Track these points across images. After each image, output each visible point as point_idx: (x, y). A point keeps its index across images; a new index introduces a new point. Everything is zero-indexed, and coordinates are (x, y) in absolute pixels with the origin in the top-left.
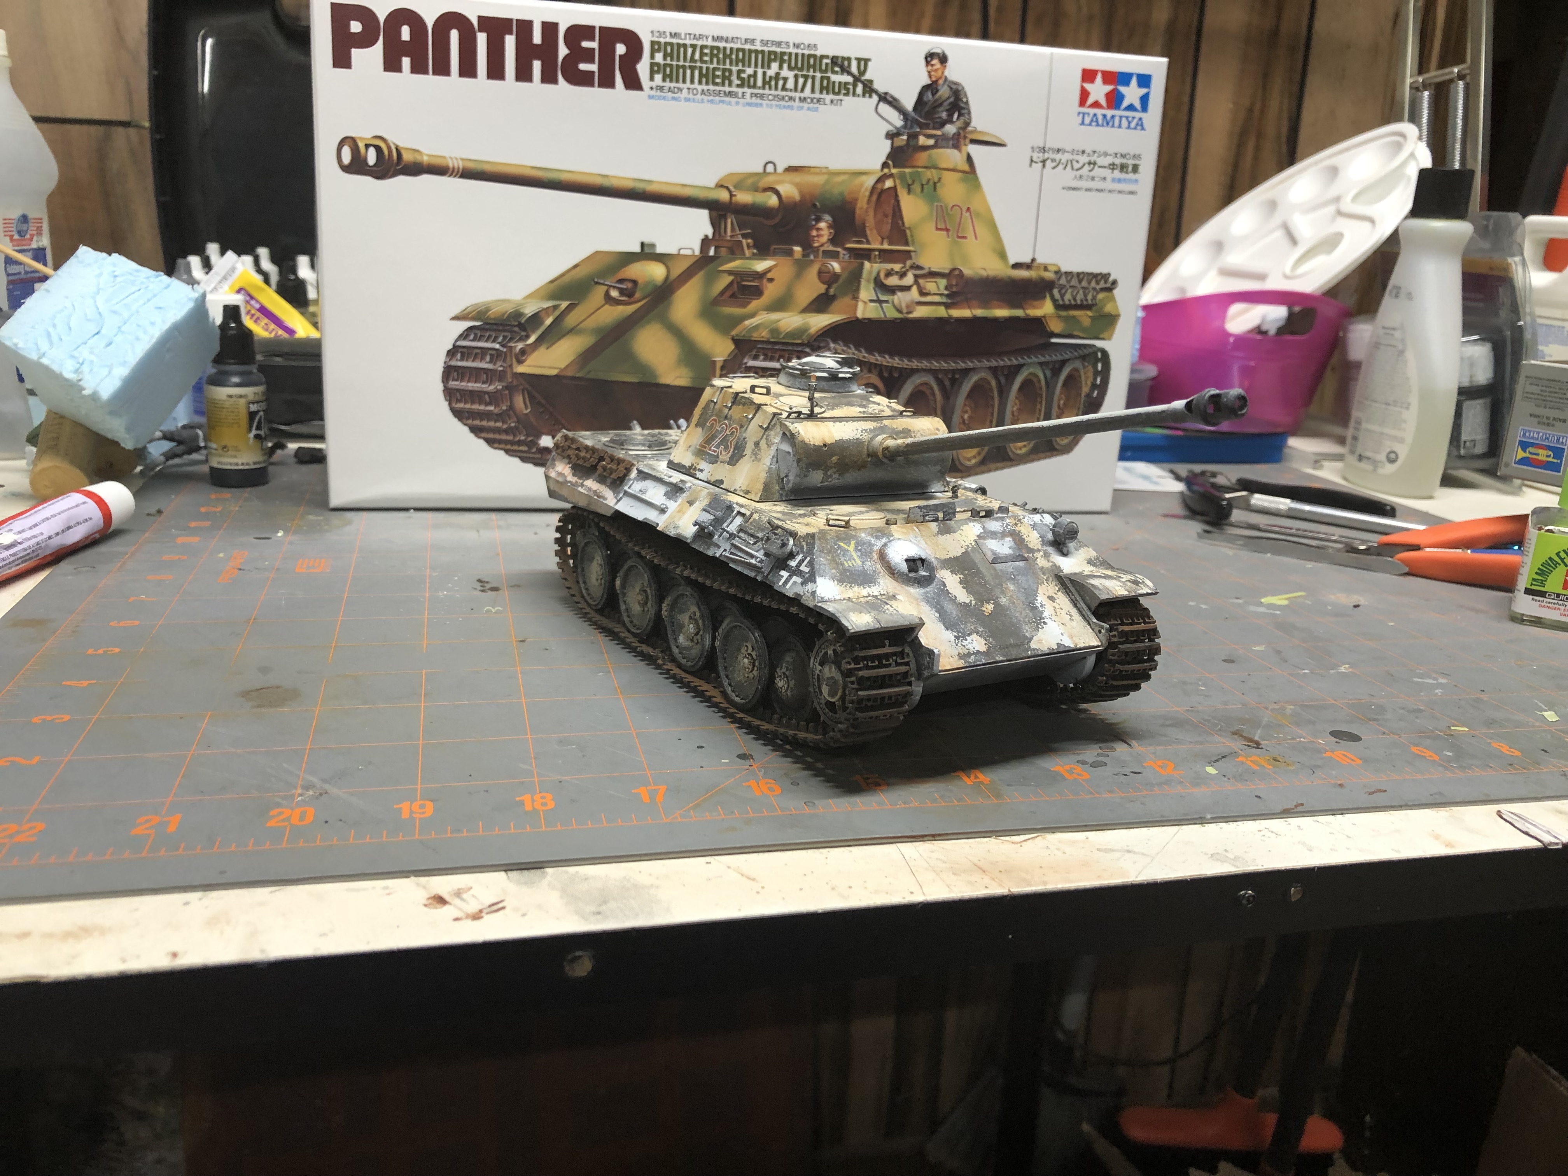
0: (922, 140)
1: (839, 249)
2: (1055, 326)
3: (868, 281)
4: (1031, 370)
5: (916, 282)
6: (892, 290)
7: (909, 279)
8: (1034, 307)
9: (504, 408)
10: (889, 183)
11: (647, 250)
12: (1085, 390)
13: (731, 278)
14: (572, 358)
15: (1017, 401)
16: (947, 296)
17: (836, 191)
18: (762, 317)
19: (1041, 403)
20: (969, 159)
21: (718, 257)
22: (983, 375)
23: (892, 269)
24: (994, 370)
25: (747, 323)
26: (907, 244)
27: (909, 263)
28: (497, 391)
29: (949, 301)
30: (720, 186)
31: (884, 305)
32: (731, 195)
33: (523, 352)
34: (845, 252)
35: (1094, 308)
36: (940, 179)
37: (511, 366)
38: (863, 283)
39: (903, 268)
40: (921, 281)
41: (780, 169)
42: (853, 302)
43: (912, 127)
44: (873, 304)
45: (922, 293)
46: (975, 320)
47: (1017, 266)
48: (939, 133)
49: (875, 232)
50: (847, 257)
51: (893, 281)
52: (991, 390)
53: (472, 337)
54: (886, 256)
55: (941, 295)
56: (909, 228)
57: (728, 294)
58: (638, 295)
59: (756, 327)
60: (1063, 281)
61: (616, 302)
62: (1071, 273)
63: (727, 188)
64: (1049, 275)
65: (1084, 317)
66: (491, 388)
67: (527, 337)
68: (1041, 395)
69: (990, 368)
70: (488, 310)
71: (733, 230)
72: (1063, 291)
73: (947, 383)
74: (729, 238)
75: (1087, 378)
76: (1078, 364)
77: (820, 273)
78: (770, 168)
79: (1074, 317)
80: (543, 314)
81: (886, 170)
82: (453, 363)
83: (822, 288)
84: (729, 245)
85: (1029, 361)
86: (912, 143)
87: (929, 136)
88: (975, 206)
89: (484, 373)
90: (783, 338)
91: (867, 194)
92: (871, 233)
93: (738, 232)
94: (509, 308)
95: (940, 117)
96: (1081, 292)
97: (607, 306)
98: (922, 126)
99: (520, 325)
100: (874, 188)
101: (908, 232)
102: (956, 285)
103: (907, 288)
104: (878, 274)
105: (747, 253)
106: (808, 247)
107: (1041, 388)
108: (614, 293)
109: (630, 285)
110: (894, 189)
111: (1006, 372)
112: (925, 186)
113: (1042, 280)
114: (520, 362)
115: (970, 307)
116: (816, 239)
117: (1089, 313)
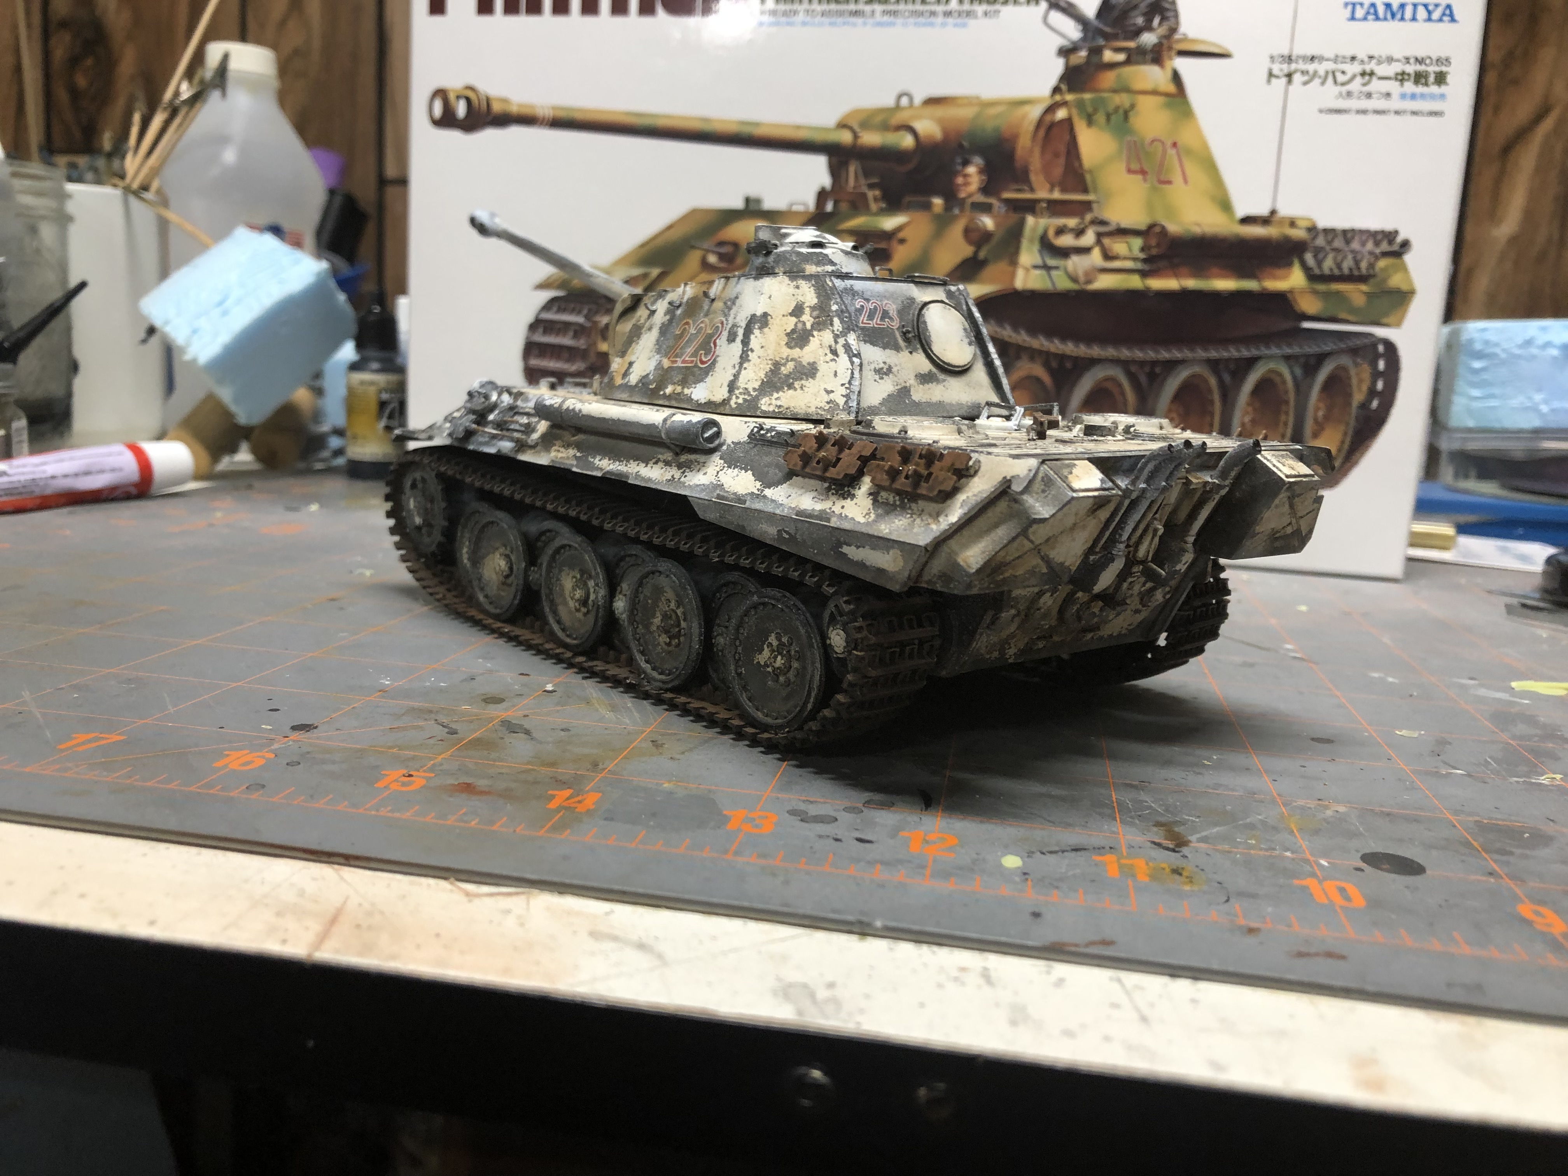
0: (1108, 56)
1: (993, 201)
2: (1308, 304)
3: (1031, 241)
5: (1099, 242)
7: (1089, 238)
8: (1275, 278)
10: (1061, 114)
12: (1358, 397)
16: (1145, 261)
17: (990, 125)
19: (1287, 413)
20: (1176, 78)
21: (838, 213)
23: (1065, 226)
24: (1214, 365)
26: (1085, 190)
27: (1088, 217)
28: (580, 373)
29: (1147, 267)
30: (842, 125)
31: (1054, 273)
32: (856, 136)
33: (607, 326)
34: (1000, 204)
35: (1372, 281)
36: (1133, 106)
37: (595, 343)
38: (1025, 243)
39: (1080, 224)
40: (1106, 241)
41: (918, 100)
42: (1010, 269)
43: (1093, 38)
44: (1038, 272)
45: (1107, 256)
46: (1185, 294)
47: (1247, 220)
48: (1132, 44)
49: (1041, 178)
50: (1003, 209)
51: (1066, 240)
53: (554, 309)
54: (1056, 208)
55: (1135, 259)
56: (1090, 172)
60: (1320, 241)
61: (714, 270)
62: (1333, 231)
63: (851, 129)
64: (1298, 234)
65: (1356, 293)
66: (574, 369)
68: (1287, 402)
69: (1208, 361)
71: (856, 177)
72: (1321, 256)
73: (1143, 379)
74: (851, 190)
75: (1361, 381)
76: (1345, 360)
77: (967, 232)
78: (904, 101)
79: (1338, 293)
81: (1058, 98)
82: (534, 339)
83: (968, 251)
84: (852, 197)
85: (1267, 352)
86: (1095, 59)
87: (1118, 50)
88: (1186, 138)
89: (567, 351)
91: (1031, 128)
92: (1036, 178)
93: (863, 181)
95: (1135, 24)
96: (1350, 257)
97: (704, 275)
98: (1107, 37)
100: (1040, 122)
101: (1088, 177)
102: (1157, 246)
103: (1085, 251)
104: (1046, 231)
105: (874, 207)
106: (951, 197)
107: (1286, 392)
108: (712, 259)
109: (729, 248)
110: (1068, 122)
111: (1232, 366)
112: (1113, 118)
113: (1287, 239)
114: (605, 339)
115: (1177, 276)
116: (963, 188)
117: (1364, 288)
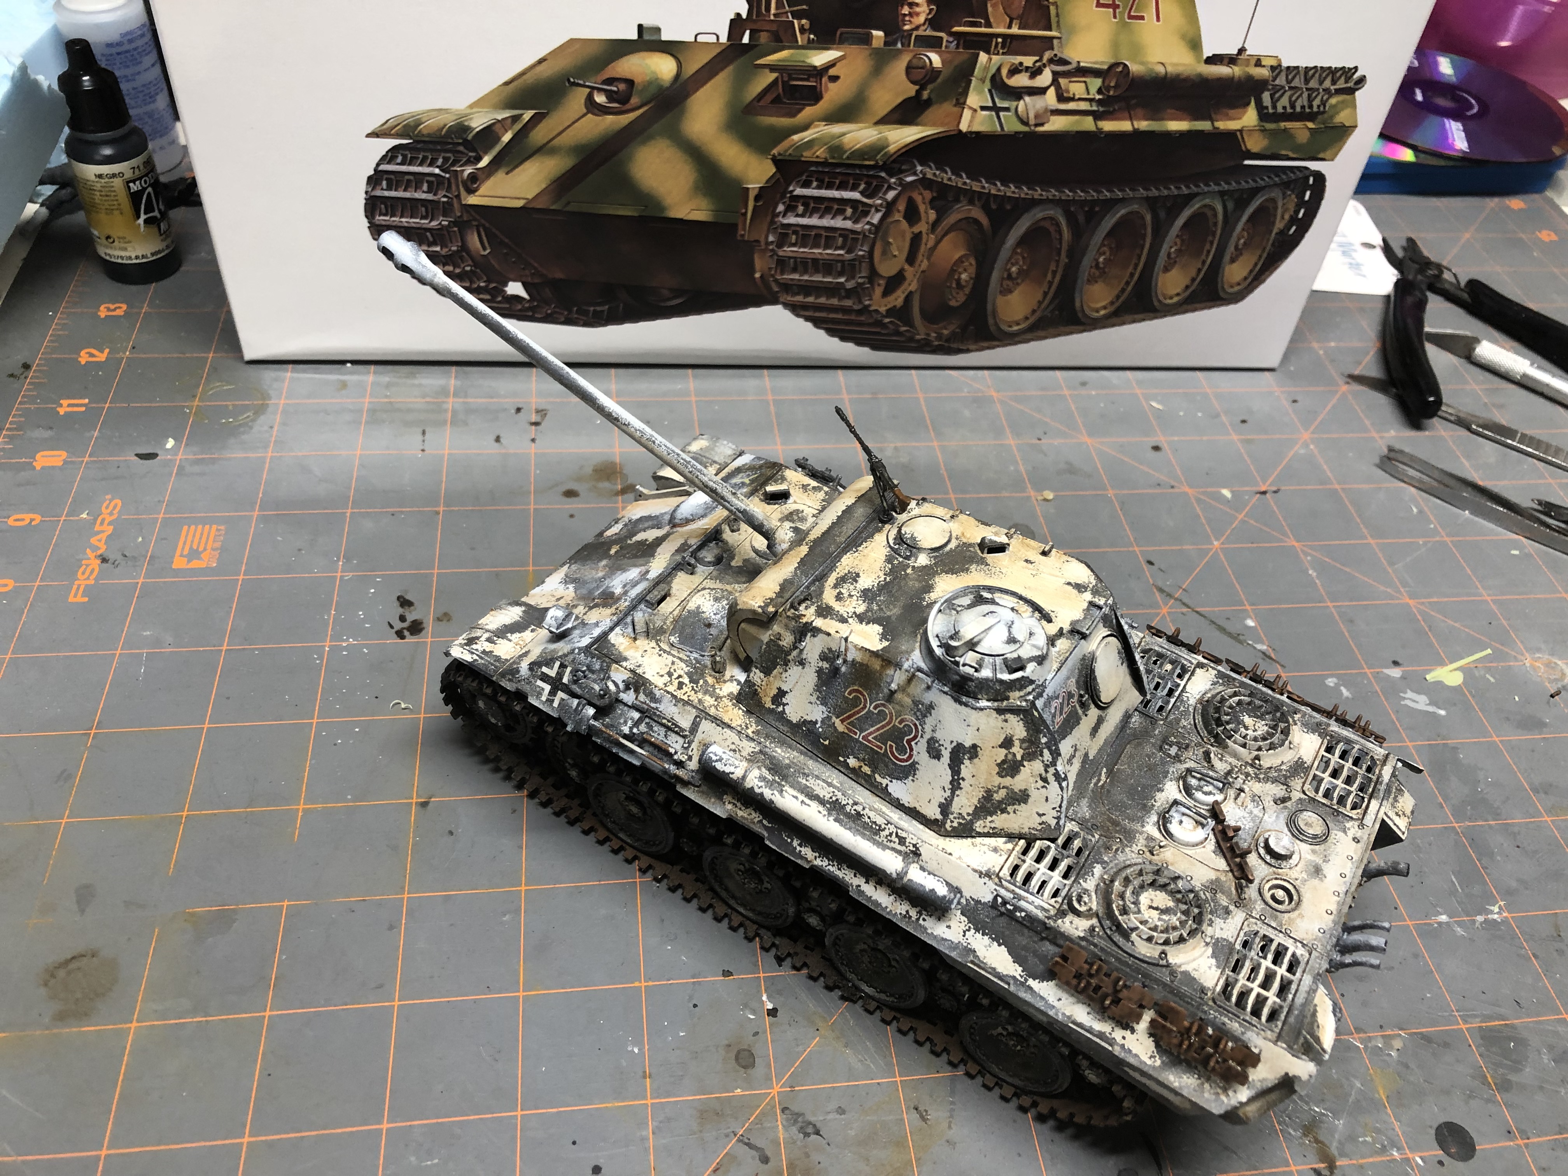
2: (1255, 143)
3: (983, 79)
4: (1207, 201)
5: (1055, 82)
6: (1017, 94)
8: (1229, 118)
9: (454, 248)
11: (646, 37)
12: (1279, 225)
13: (774, 75)
14: (544, 186)
15: (1178, 241)
16: (1100, 102)
18: (817, 130)
21: (756, 46)
22: (1135, 207)
23: (1021, 64)
24: (1152, 203)
25: (796, 137)
26: (1048, 26)
28: (442, 228)
29: (1101, 109)
33: (473, 178)
34: (951, 39)
35: (1320, 118)
37: (458, 197)
38: (974, 82)
42: (956, 110)
44: (984, 113)
47: (1214, 60)
49: (1001, 8)
50: (953, 44)
51: (1021, 80)
52: (1144, 226)
53: (399, 159)
55: (1091, 100)
57: (769, 97)
58: (634, 101)
59: (810, 144)
60: (1281, 81)
61: (602, 110)
62: (1296, 68)
65: (1302, 130)
66: (434, 223)
67: (479, 159)
68: (1214, 234)
69: (1147, 199)
70: (418, 123)
71: (779, 5)
72: (1278, 95)
73: (1081, 218)
74: (772, 18)
75: (1285, 210)
76: (1276, 193)
77: (909, 69)
79: (1285, 130)
80: (497, 128)
82: (378, 193)
83: (910, 90)
84: (774, 27)
85: (1206, 189)
89: (422, 206)
90: (848, 158)
92: (995, 11)
93: (787, 9)
94: (449, 120)
96: (1305, 95)
97: (590, 115)
99: (467, 144)
101: (1053, 10)
102: (1116, 87)
103: (1039, 91)
104: (999, 69)
105: (800, 38)
106: (893, 31)
107: (1215, 224)
108: (600, 99)
109: (622, 86)
111: (1168, 204)
113: (1250, 78)
114: (471, 191)
115: (1131, 118)
116: (908, 19)
117: (1311, 125)
